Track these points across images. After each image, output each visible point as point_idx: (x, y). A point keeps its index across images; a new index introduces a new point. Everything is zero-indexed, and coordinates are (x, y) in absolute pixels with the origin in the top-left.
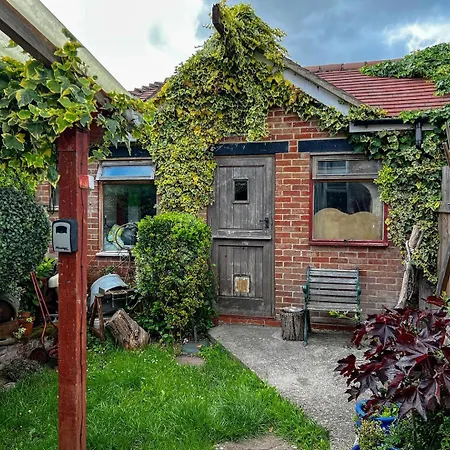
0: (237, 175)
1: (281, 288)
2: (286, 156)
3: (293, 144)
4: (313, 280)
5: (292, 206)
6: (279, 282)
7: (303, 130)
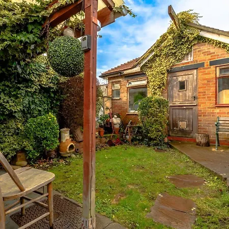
0: (180, 79)
1: (201, 126)
2: (204, 69)
3: (207, 63)
4: (221, 122)
5: (207, 90)
6: (200, 123)
7: (211, 57)
